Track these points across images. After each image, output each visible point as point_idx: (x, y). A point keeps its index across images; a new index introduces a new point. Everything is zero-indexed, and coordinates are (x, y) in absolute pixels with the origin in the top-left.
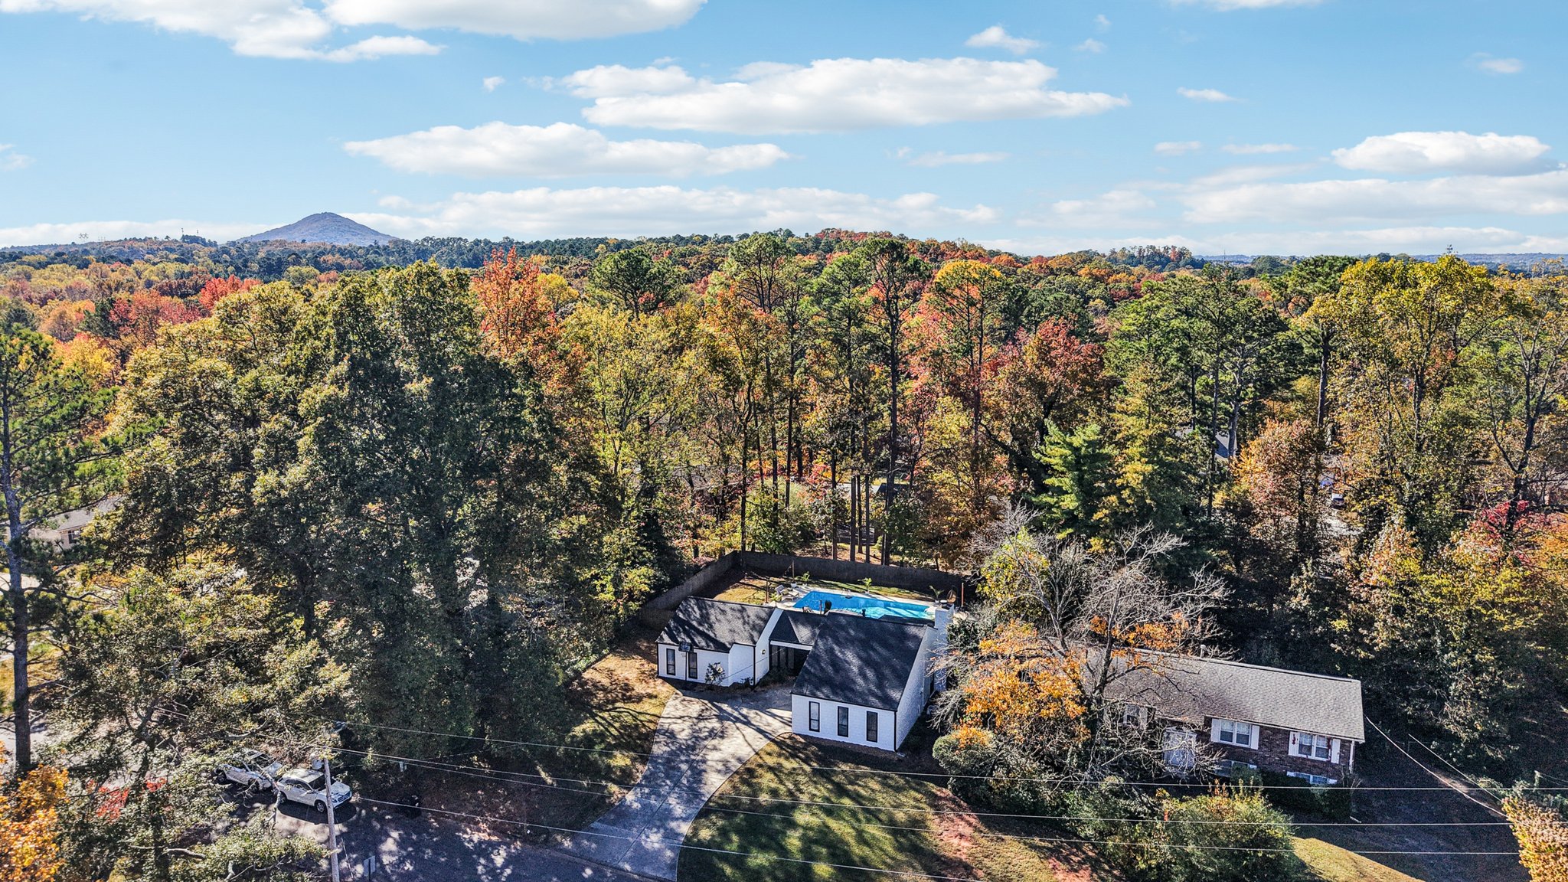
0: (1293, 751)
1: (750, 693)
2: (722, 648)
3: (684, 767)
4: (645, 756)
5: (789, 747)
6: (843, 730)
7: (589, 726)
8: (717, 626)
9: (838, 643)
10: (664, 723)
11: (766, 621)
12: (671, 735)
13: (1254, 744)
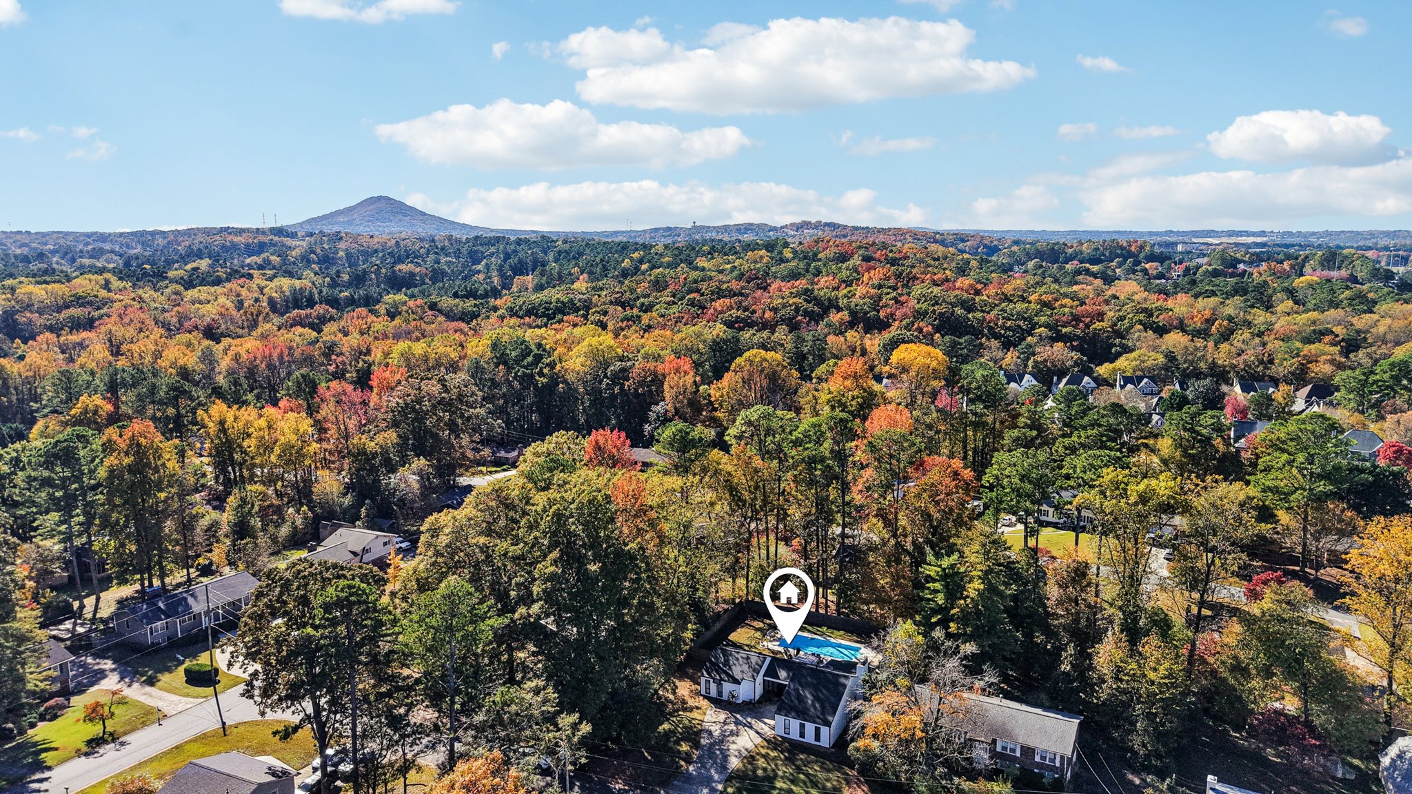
0: (1037, 759)
1: (752, 709)
2: (737, 682)
3: (718, 752)
4: (696, 745)
5: (773, 743)
6: (802, 735)
7: (666, 726)
8: (733, 667)
9: (801, 685)
10: (706, 725)
11: (761, 667)
12: (710, 733)
13: (1018, 754)
